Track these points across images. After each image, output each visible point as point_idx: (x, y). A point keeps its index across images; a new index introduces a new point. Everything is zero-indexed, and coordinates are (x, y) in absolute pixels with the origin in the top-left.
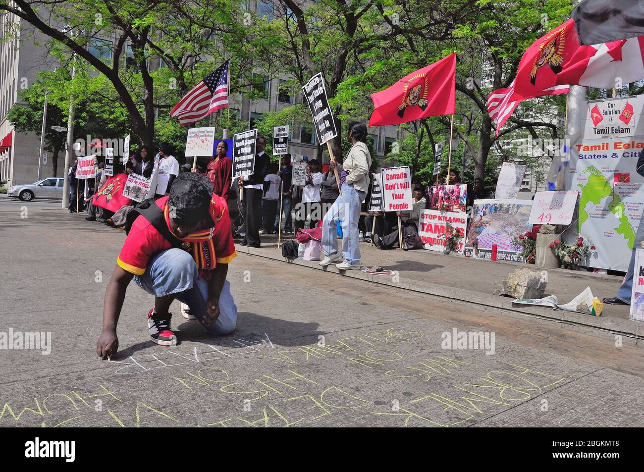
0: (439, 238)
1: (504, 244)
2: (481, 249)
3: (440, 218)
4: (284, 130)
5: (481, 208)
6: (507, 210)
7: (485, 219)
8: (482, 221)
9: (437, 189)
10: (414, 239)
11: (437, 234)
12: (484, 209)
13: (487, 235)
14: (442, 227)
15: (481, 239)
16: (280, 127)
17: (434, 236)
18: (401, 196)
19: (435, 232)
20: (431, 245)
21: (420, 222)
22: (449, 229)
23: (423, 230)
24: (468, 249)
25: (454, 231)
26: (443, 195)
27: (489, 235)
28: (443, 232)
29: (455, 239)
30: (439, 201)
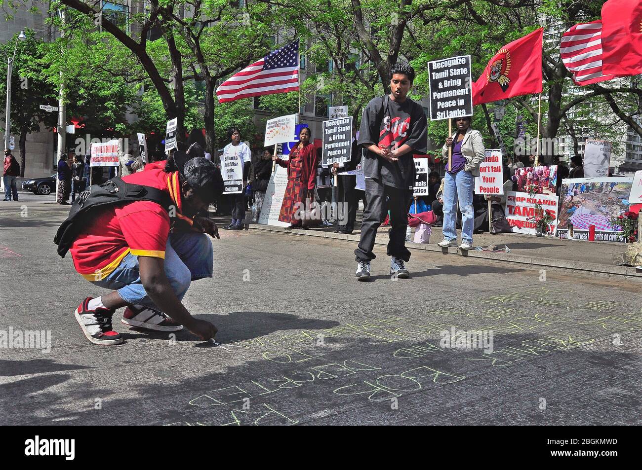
0: (528, 221)
1: (600, 224)
2: (575, 230)
3: (528, 200)
4: (342, 110)
5: (570, 188)
6: (600, 189)
7: (576, 199)
8: (573, 201)
9: (525, 171)
10: (502, 223)
11: (526, 217)
12: (574, 189)
13: (580, 215)
14: (531, 209)
15: (573, 219)
16: (337, 108)
17: (523, 219)
18: (492, 180)
19: (524, 215)
20: (520, 228)
21: (507, 204)
22: (539, 212)
23: (510, 212)
24: (561, 231)
25: (545, 213)
26: (531, 177)
27: (582, 215)
28: (532, 214)
29: (545, 221)
30: (527, 183)
